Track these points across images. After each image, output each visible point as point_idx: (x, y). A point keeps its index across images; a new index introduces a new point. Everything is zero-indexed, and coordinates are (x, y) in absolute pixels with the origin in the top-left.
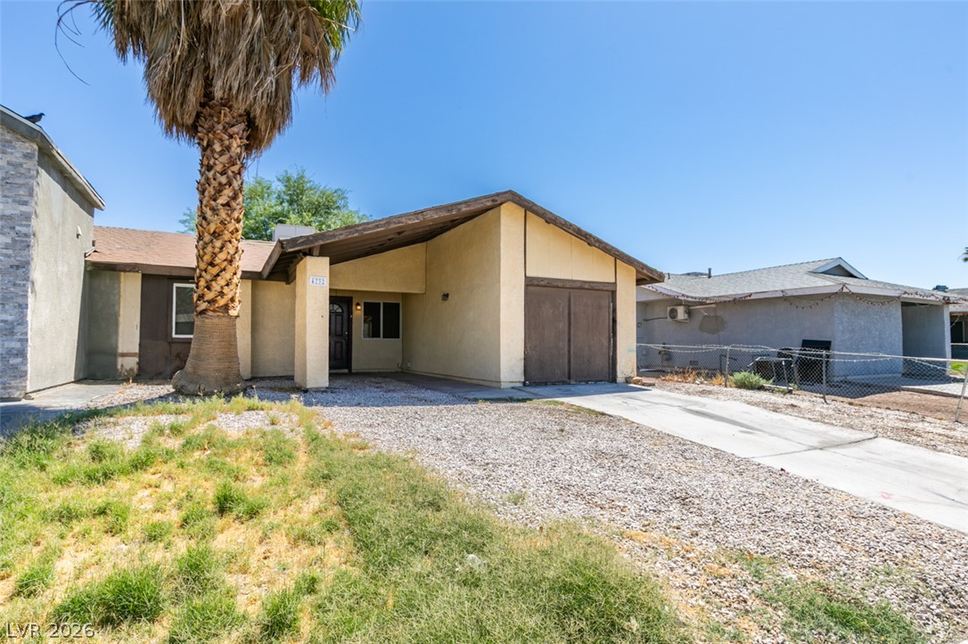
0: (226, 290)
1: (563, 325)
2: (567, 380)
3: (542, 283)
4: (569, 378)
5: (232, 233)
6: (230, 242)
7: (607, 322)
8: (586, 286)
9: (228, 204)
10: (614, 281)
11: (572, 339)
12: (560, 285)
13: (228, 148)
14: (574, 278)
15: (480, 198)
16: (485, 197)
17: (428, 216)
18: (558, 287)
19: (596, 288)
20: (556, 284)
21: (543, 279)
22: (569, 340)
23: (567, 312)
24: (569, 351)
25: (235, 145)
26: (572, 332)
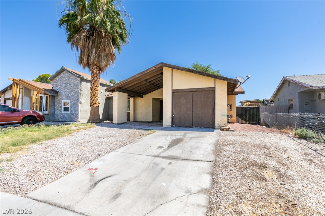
0: (93, 101)
1: (190, 106)
2: (191, 126)
3: (179, 91)
4: (193, 125)
5: (94, 89)
6: (94, 91)
7: (212, 103)
8: (199, 90)
9: (94, 83)
10: (214, 86)
11: (194, 111)
12: (186, 91)
13: (93, 72)
14: (193, 88)
15: (151, 68)
16: (153, 67)
17: (136, 77)
18: (185, 92)
19: (203, 90)
20: (184, 91)
21: (179, 90)
22: (193, 111)
23: (191, 100)
24: (193, 115)
25: (95, 71)
26: (194, 108)
